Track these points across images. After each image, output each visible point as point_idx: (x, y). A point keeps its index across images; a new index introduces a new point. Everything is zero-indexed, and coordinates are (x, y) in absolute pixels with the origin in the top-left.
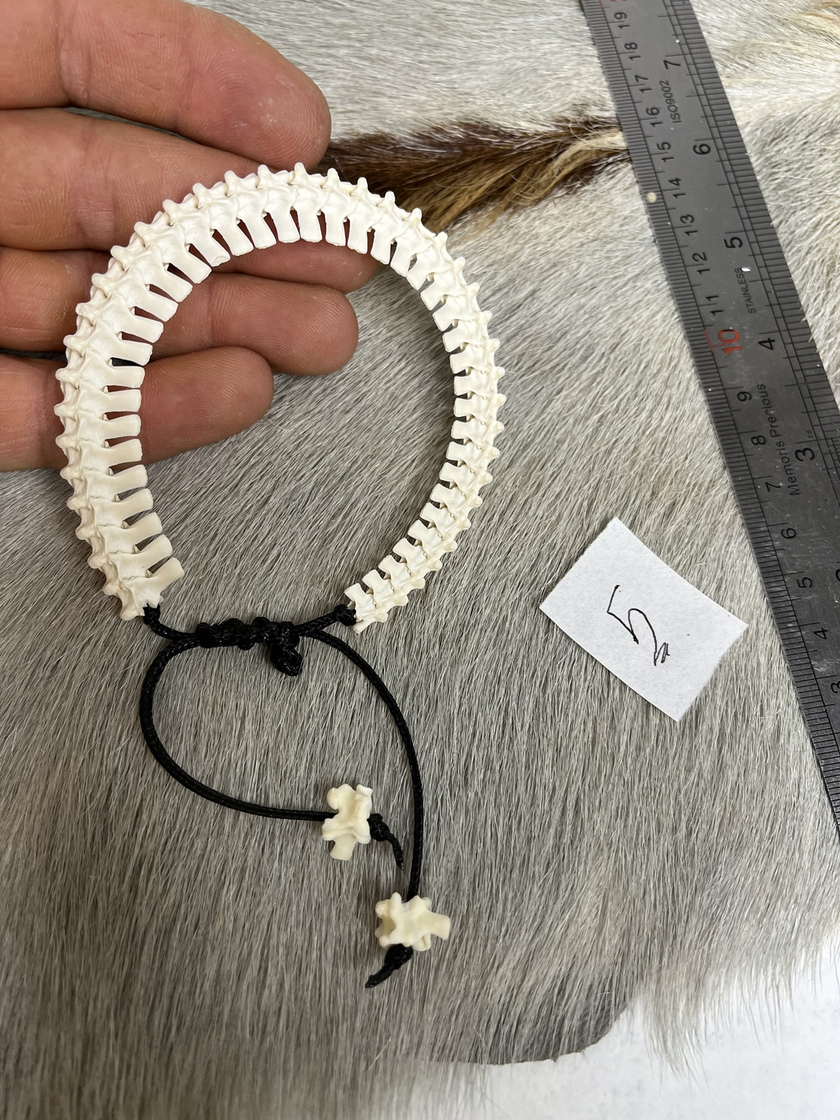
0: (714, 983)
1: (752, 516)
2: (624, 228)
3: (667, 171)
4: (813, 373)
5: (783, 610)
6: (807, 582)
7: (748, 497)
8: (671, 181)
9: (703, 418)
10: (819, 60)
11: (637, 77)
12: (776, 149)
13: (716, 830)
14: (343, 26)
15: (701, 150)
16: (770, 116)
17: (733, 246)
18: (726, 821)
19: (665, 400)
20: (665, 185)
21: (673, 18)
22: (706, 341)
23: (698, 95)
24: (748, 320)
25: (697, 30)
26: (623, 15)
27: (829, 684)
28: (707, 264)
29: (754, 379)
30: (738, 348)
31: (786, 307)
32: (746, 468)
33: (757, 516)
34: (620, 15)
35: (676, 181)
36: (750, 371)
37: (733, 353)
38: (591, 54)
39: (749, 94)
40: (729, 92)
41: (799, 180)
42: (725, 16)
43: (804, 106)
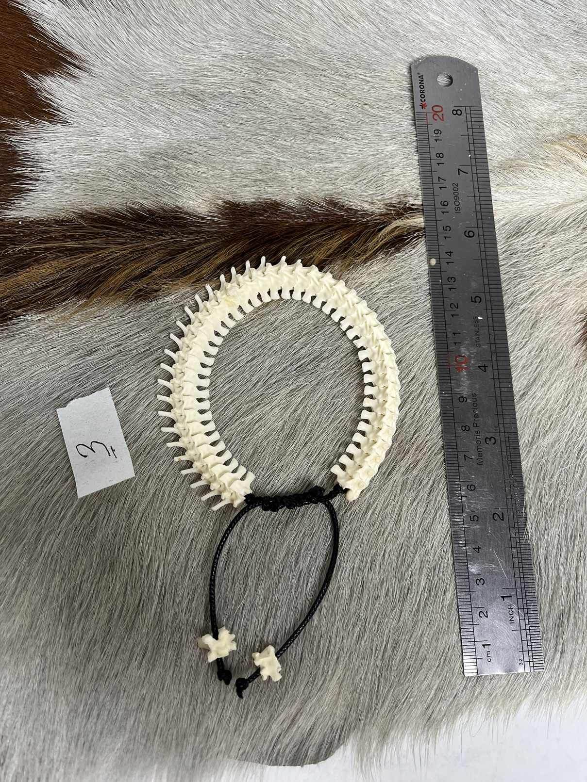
1: (452, 474)
3: (445, 246)
4: (506, 390)
5: (459, 533)
6: (476, 518)
7: (453, 462)
8: (446, 253)
11: (439, 178)
15: (469, 234)
16: (517, 215)
20: (443, 255)
21: (471, 138)
22: (447, 361)
23: (475, 196)
24: (475, 351)
25: (484, 149)
26: (440, 132)
27: (475, 579)
28: (457, 311)
29: (471, 389)
30: (465, 368)
31: (499, 346)
32: (455, 444)
33: (455, 474)
34: (438, 132)
35: (450, 253)
36: (470, 384)
37: (462, 371)
38: (415, 158)
39: (508, 198)
40: (495, 195)
41: (526, 263)
42: (505, 138)
43: (540, 212)
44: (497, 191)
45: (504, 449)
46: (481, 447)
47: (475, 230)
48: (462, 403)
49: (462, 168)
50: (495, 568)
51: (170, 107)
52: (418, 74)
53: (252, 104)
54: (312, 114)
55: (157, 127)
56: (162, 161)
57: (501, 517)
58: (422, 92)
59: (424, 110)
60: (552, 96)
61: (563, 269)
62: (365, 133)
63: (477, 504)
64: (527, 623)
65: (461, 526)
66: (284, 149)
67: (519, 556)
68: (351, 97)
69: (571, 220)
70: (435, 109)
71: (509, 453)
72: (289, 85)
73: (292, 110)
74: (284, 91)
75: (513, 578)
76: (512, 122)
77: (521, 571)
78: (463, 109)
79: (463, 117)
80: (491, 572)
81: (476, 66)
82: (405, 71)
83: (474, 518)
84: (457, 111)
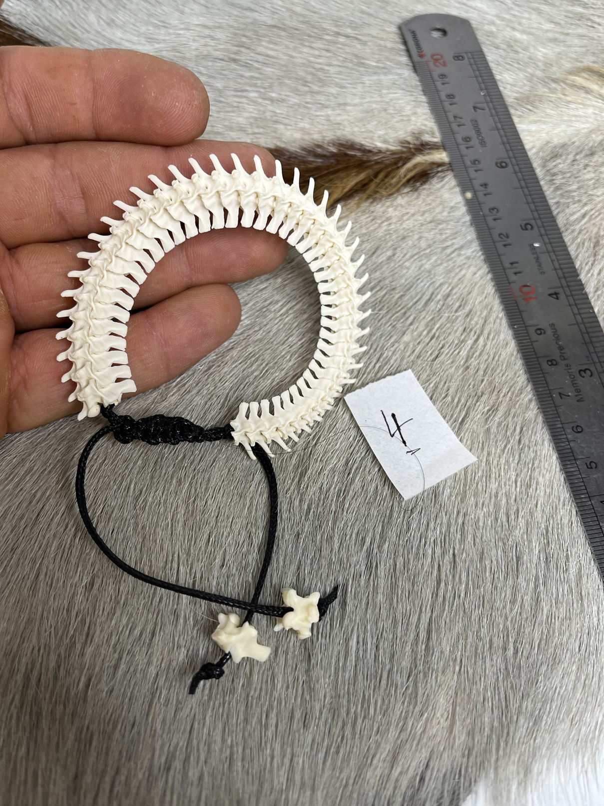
0: (538, 769)
1: (550, 416)
2: (451, 214)
3: (478, 179)
4: (587, 316)
5: (577, 485)
7: (546, 402)
8: (481, 185)
9: (511, 345)
10: (581, 106)
11: (455, 117)
12: (554, 164)
13: (536, 649)
14: (252, 77)
15: (501, 165)
16: (548, 142)
18: (543, 642)
20: (478, 187)
21: (479, 79)
22: (511, 293)
23: (498, 130)
29: (547, 320)
30: (534, 298)
31: (566, 271)
32: (545, 382)
34: (443, 76)
36: (544, 314)
37: (531, 302)
39: (533, 128)
40: (519, 127)
46: (576, 382)
47: (508, 161)
48: (541, 336)
49: (478, 105)
58: (418, 45)
59: (423, 60)
63: (590, 447)
70: (435, 57)
78: (464, 55)
79: (466, 61)
81: (468, 19)
83: (591, 465)
84: (458, 57)
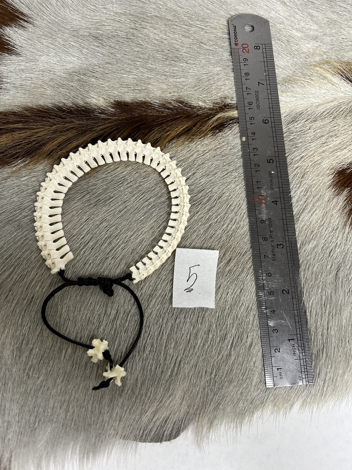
1: (257, 267)
3: (251, 129)
4: (289, 216)
5: (262, 302)
6: (272, 293)
7: (257, 259)
8: (252, 133)
9: (246, 228)
11: (247, 88)
12: (293, 125)
15: (265, 122)
16: (294, 110)
17: (270, 163)
19: (234, 221)
20: (250, 134)
21: (266, 63)
22: (253, 199)
23: (268, 99)
24: (270, 192)
25: (274, 70)
26: (247, 60)
27: (272, 330)
28: (259, 168)
29: (268, 215)
30: (264, 203)
31: (284, 189)
32: (259, 249)
33: (259, 267)
34: (246, 60)
35: (254, 133)
36: (267, 212)
37: (262, 205)
38: (231, 75)
39: (288, 100)
40: (280, 98)
41: (299, 139)
42: (286, 63)
43: (307, 107)
44: (281, 96)
45: (288, 251)
46: (274, 250)
47: (269, 119)
48: (263, 224)
49: (260, 82)
50: (284, 323)
51: (82, 44)
52: (233, 25)
53: (132, 42)
54: (168, 49)
55: (74, 56)
56: (77, 77)
57: (287, 292)
58: (236, 36)
59: (237, 47)
60: (315, 38)
61: (321, 143)
62: (201, 60)
63: (273, 284)
64: (304, 354)
65: (263, 298)
66: (151, 70)
67: (299, 315)
68: (192, 38)
69: (325, 113)
70: (243, 46)
71: (291, 253)
72: (155, 31)
73: (157, 46)
74: (152, 35)
75: (295, 328)
76: (291, 54)
77: (300, 324)
78: (261, 46)
79: (261, 50)
80: (282, 325)
81: (269, 20)
82: (225, 23)
83: (271, 293)
84: (257, 47)
